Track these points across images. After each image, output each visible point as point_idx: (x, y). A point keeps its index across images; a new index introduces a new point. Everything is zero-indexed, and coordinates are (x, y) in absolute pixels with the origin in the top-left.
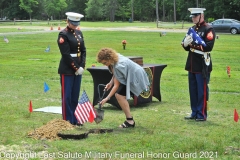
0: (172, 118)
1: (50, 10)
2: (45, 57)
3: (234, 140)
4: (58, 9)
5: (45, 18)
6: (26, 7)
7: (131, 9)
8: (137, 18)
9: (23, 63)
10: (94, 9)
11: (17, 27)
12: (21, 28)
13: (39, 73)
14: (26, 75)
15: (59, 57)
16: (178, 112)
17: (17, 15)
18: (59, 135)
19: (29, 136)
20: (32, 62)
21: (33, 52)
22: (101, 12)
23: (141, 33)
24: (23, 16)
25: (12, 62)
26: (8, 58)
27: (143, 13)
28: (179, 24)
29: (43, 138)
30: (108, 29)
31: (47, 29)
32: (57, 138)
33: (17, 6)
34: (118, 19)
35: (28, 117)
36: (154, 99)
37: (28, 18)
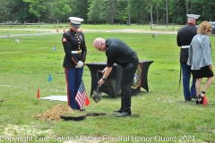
0: (155, 104)
1: (56, 14)
2: (51, 55)
3: (206, 121)
4: (63, 13)
5: (52, 21)
6: (35, 12)
7: (128, 13)
8: (134, 21)
9: (32, 60)
10: (95, 13)
11: (27, 29)
12: (30, 30)
13: (45, 68)
14: (35, 70)
15: (63, 55)
16: (162, 99)
17: (27, 18)
18: (62, 117)
19: (37, 118)
20: (39, 59)
21: (41, 51)
22: (101, 16)
23: (136, 35)
24: (32, 19)
25: (23, 60)
26: (19, 56)
27: (139, 17)
28: (171, 27)
29: (49, 119)
30: (108, 31)
31: (54, 31)
32: (60, 120)
33: (27, 11)
34: (117, 22)
35: (36, 103)
36: (142, 89)
37: (36, 21)
